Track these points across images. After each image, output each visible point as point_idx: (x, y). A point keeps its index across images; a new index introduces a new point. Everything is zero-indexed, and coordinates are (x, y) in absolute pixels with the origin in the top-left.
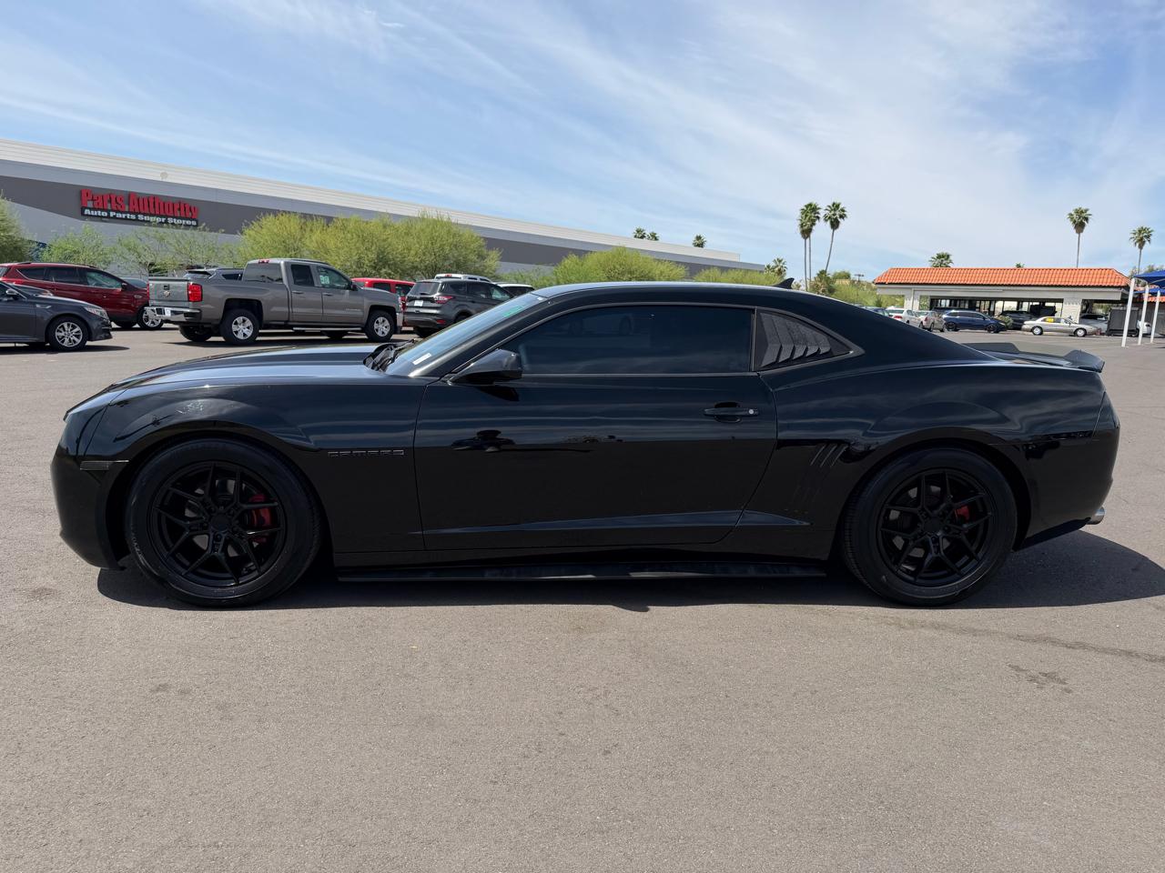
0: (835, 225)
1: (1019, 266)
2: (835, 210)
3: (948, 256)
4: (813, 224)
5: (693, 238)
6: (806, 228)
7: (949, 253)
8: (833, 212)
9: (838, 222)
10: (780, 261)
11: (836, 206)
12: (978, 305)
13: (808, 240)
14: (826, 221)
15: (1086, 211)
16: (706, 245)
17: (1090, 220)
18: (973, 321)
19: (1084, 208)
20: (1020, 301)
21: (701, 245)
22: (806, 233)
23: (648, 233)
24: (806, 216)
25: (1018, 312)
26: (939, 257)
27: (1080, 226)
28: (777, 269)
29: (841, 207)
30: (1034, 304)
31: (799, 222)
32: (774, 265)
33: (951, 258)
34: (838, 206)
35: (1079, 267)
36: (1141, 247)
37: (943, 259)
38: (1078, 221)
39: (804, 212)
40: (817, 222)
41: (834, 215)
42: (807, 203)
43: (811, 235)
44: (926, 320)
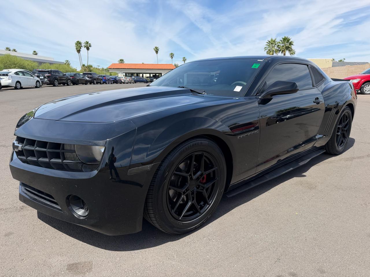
0: (88, 49)
1: (143, 63)
2: (87, 44)
3: (123, 60)
4: (80, 48)
5: (32, 52)
6: (78, 49)
7: (123, 59)
8: (86, 45)
9: (89, 48)
10: (68, 61)
11: (87, 43)
12: (139, 75)
13: (79, 54)
14: (85, 47)
15: (158, 47)
16: (38, 54)
17: (159, 50)
18: (140, 80)
19: (157, 47)
20: (150, 74)
21: (36, 54)
22: (79, 51)
23: (11, 49)
24: (78, 45)
25: (150, 77)
26: (121, 60)
27: (157, 52)
28: (67, 64)
29: (89, 43)
30: (154, 74)
31: (75, 47)
32: (66, 62)
33: (124, 61)
34: (88, 42)
35: (159, 64)
36: (172, 58)
37: (122, 61)
38: (156, 50)
39: (76, 44)
40: (82, 47)
41: (87, 45)
42: (77, 41)
43: (80, 52)
44: (129, 80)
